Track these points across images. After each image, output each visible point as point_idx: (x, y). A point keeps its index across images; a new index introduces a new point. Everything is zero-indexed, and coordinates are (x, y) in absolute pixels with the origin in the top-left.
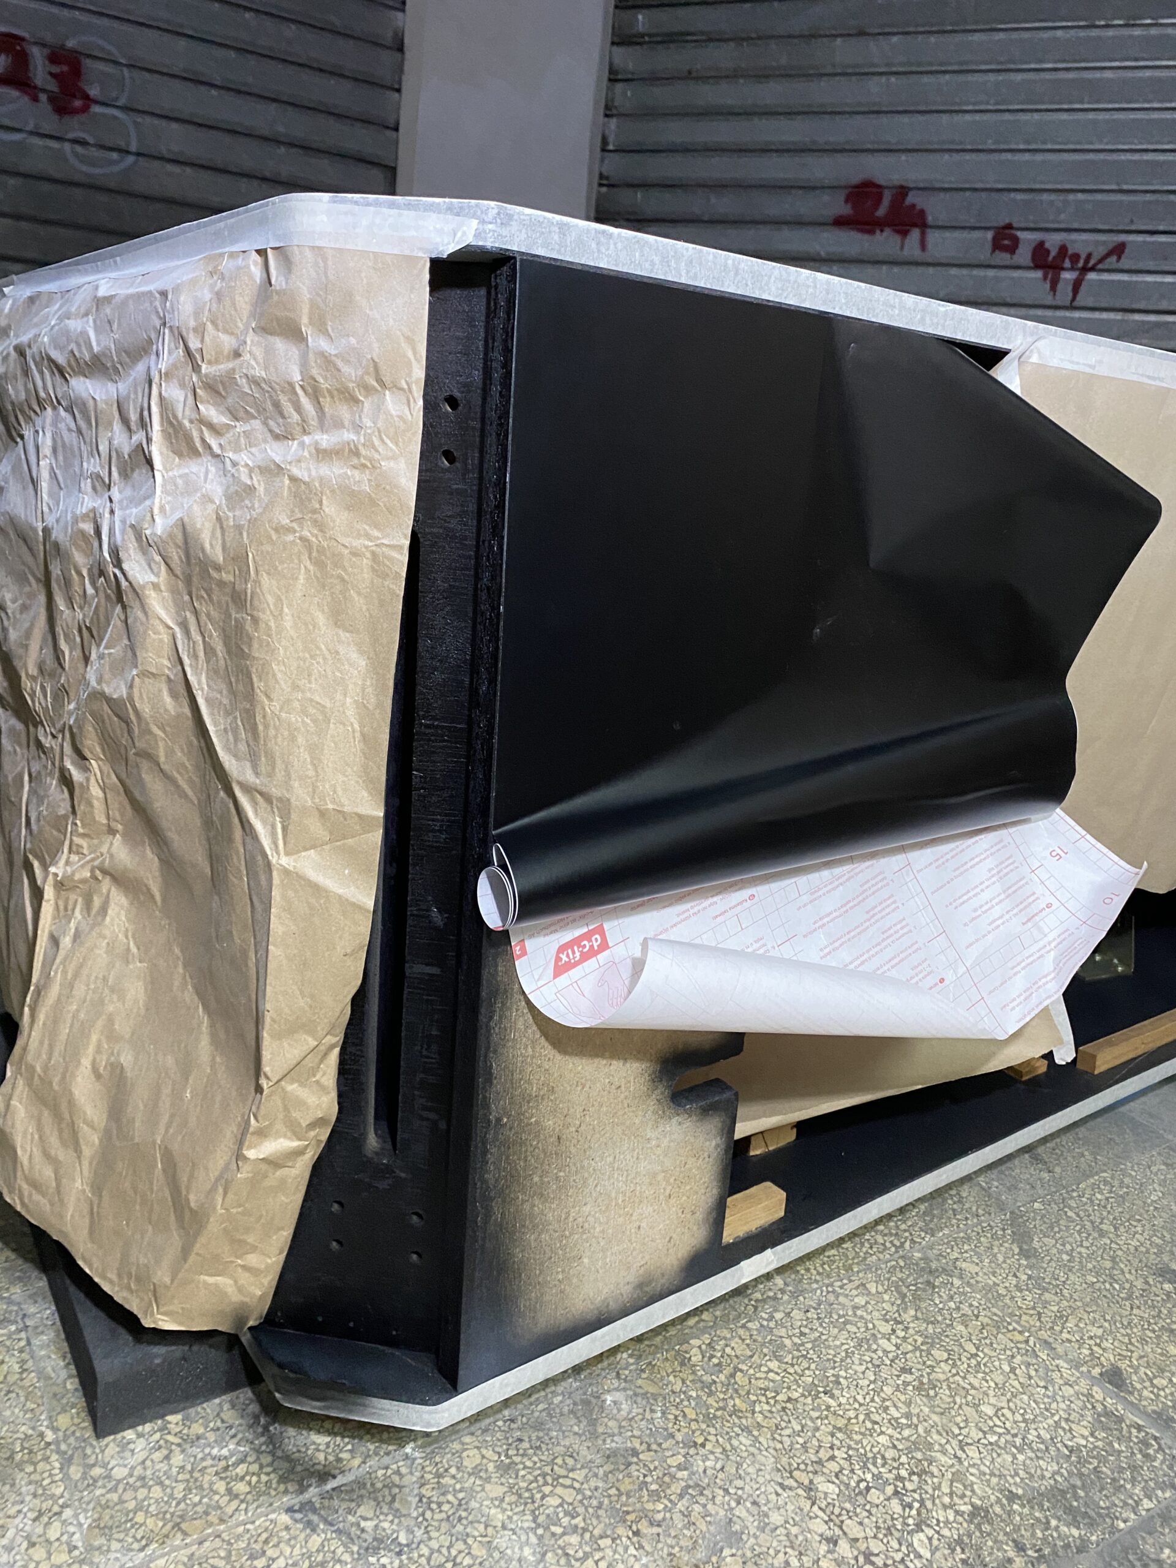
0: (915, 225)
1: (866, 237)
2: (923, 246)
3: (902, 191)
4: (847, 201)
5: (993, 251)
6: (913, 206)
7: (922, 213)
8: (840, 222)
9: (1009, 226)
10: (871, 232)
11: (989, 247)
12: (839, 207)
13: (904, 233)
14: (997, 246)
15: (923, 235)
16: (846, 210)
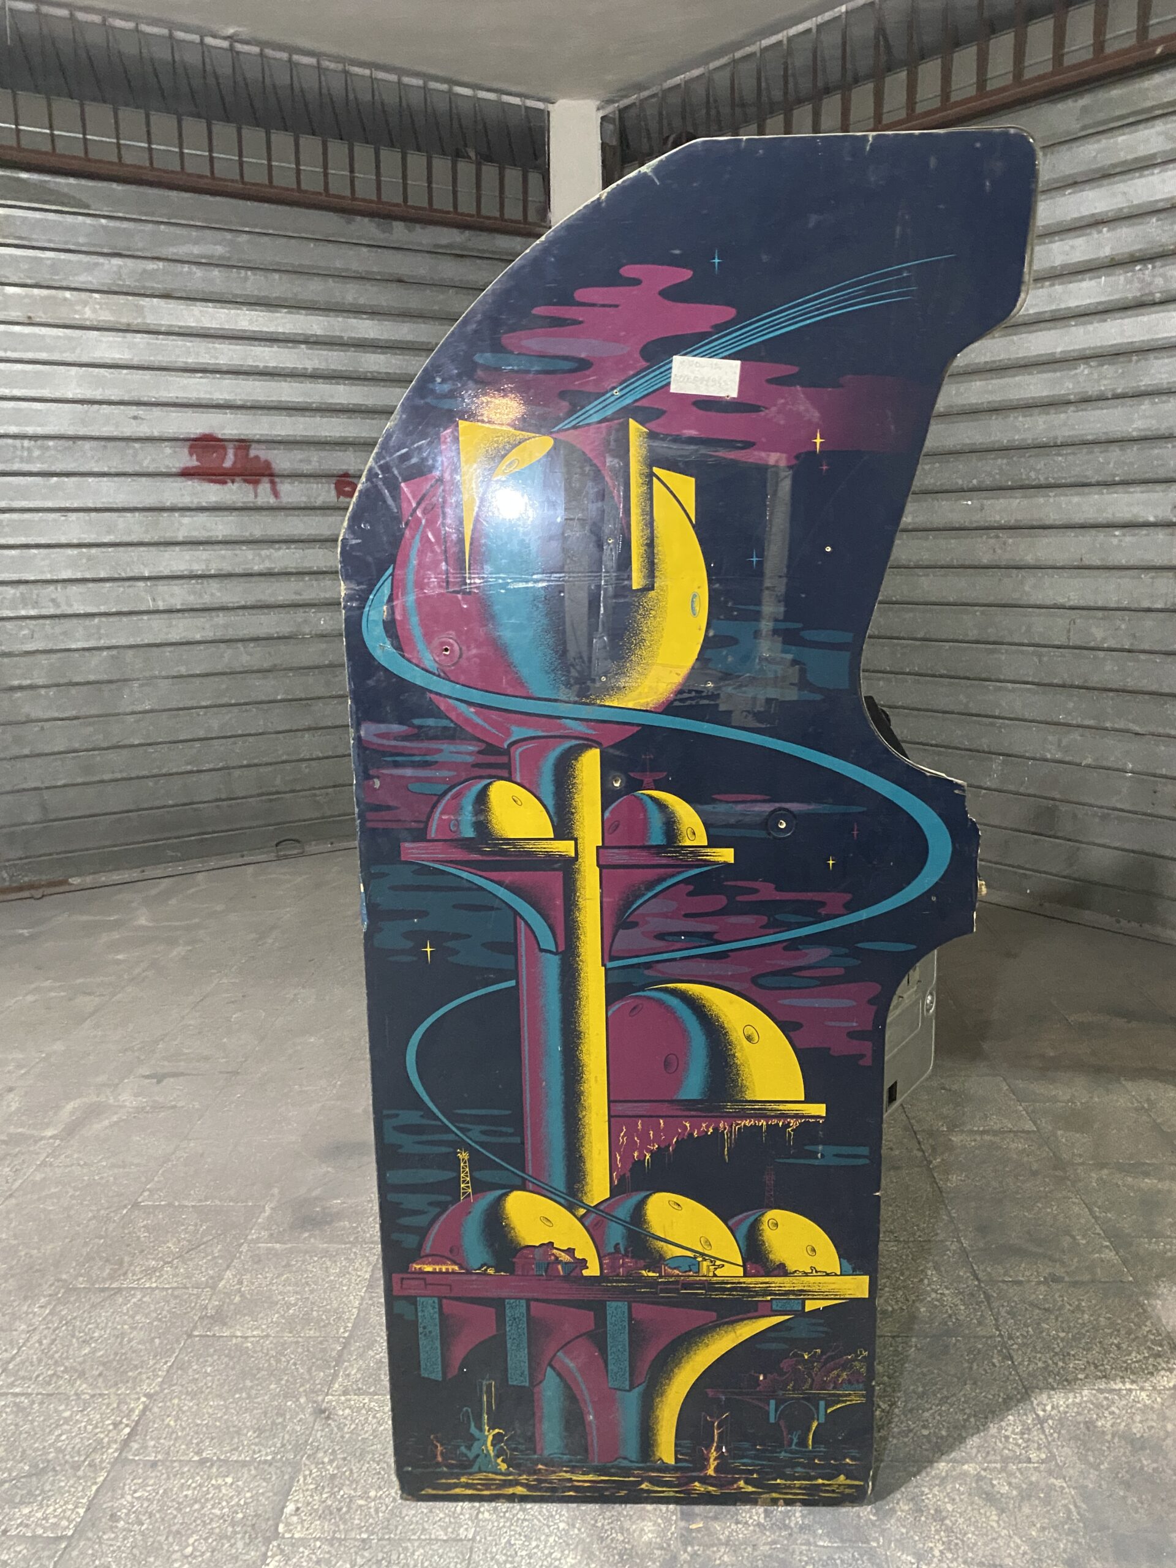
0: (263, 475)
1: (217, 487)
2: (276, 494)
3: (243, 444)
4: (191, 454)
5: (338, 497)
6: (257, 457)
7: (268, 464)
8: (186, 473)
9: (346, 475)
10: (224, 483)
11: (333, 493)
12: (185, 459)
13: (256, 483)
14: (340, 492)
15: (273, 483)
16: (193, 462)
